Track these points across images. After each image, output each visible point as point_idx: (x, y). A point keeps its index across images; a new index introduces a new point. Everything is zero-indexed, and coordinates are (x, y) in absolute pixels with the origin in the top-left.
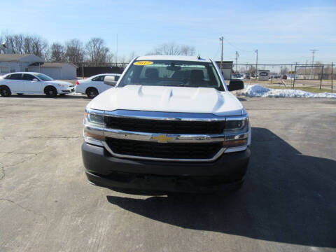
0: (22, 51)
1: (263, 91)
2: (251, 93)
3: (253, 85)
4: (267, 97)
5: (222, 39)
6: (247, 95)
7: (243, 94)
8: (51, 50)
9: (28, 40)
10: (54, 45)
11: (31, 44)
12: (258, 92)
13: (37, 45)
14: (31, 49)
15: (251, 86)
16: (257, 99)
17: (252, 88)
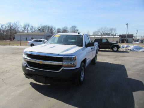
0: (47, 31)
1: (140, 48)
2: (133, 49)
3: (134, 46)
4: (142, 51)
5: (127, 25)
6: (131, 50)
7: (129, 50)
8: (57, 31)
9: (49, 27)
10: (58, 29)
11: (50, 29)
12: (137, 49)
13: (52, 29)
14: (50, 30)
15: (133, 46)
16: (136, 52)
17: (134, 47)
